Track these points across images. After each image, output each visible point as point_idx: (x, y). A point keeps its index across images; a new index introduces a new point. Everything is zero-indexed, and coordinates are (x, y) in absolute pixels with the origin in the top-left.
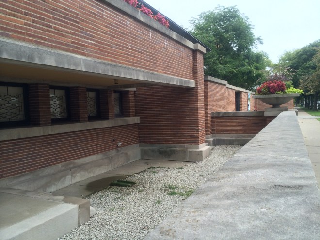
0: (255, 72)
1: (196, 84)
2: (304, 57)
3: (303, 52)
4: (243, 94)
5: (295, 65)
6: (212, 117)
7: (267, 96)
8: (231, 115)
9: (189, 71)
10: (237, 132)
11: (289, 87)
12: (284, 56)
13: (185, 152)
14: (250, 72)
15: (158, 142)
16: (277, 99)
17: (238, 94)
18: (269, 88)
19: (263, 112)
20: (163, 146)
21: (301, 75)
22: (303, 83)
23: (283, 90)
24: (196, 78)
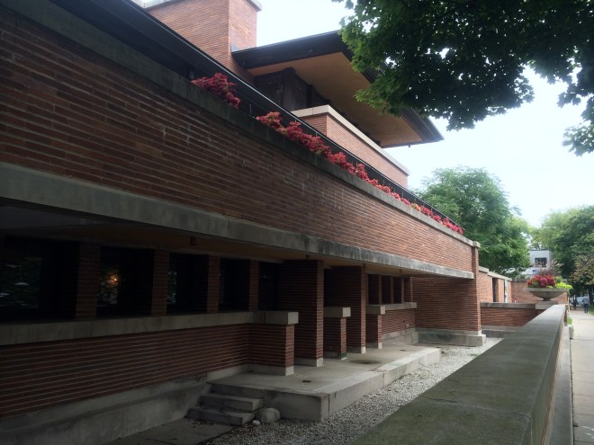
0: (512, 252)
1: (475, 276)
2: (581, 226)
3: (580, 218)
4: (499, 281)
5: (568, 238)
6: (481, 308)
7: (538, 290)
8: (500, 306)
9: (469, 265)
10: (506, 325)
11: (559, 282)
12: (549, 218)
13: (465, 337)
14: (505, 251)
15: (437, 327)
16: (548, 292)
17: (494, 282)
18: (540, 281)
19: (534, 305)
20: (442, 332)
21: (578, 254)
22: (580, 267)
23: (553, 285)
24: (474, 271)
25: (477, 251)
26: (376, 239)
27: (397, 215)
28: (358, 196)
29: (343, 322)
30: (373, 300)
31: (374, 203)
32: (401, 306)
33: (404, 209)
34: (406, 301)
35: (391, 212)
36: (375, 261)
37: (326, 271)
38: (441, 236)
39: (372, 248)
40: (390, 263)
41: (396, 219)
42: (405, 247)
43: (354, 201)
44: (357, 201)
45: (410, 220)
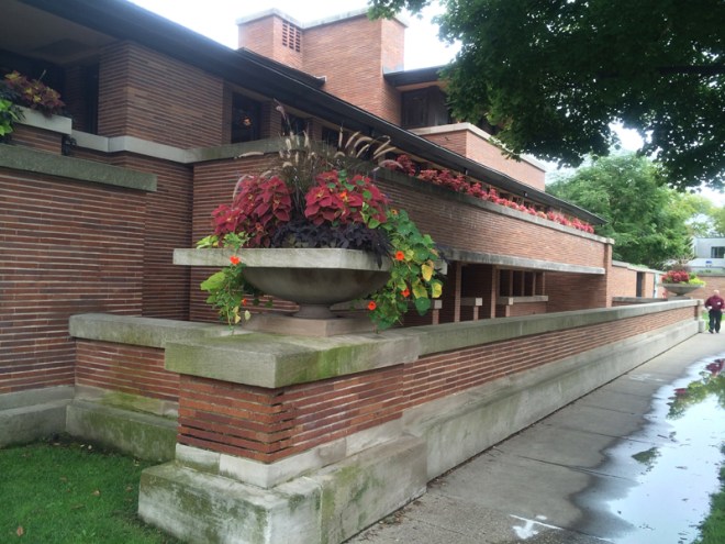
1: (606, 271)
4: (647, 276)
6: (613, 301)
7: (670, 285)
9: (601, 261)
11: (693, 277)
16: (681, 288)
17: (640, 276)
18: (673, 277)
23: (686, 281)
24: (605, 266)
25: (610, 248)
26: (503, 246)
27: (523, 225)
28: (489, 215)
29: (476, 310)
30: (504, 293)
31: (503, 218)
32: (532, 299)
33: (530, 220)
34: (537, 294)
35: (517, 223)
36: (501, 263)
37: (463, 268)
38: (567, 237)
39: (500, 254)
40: (514, 264)
41: (520, 228)
42: (529, 250)
43: (487, 219)
44: (489, 219)
45: (534, 227)
